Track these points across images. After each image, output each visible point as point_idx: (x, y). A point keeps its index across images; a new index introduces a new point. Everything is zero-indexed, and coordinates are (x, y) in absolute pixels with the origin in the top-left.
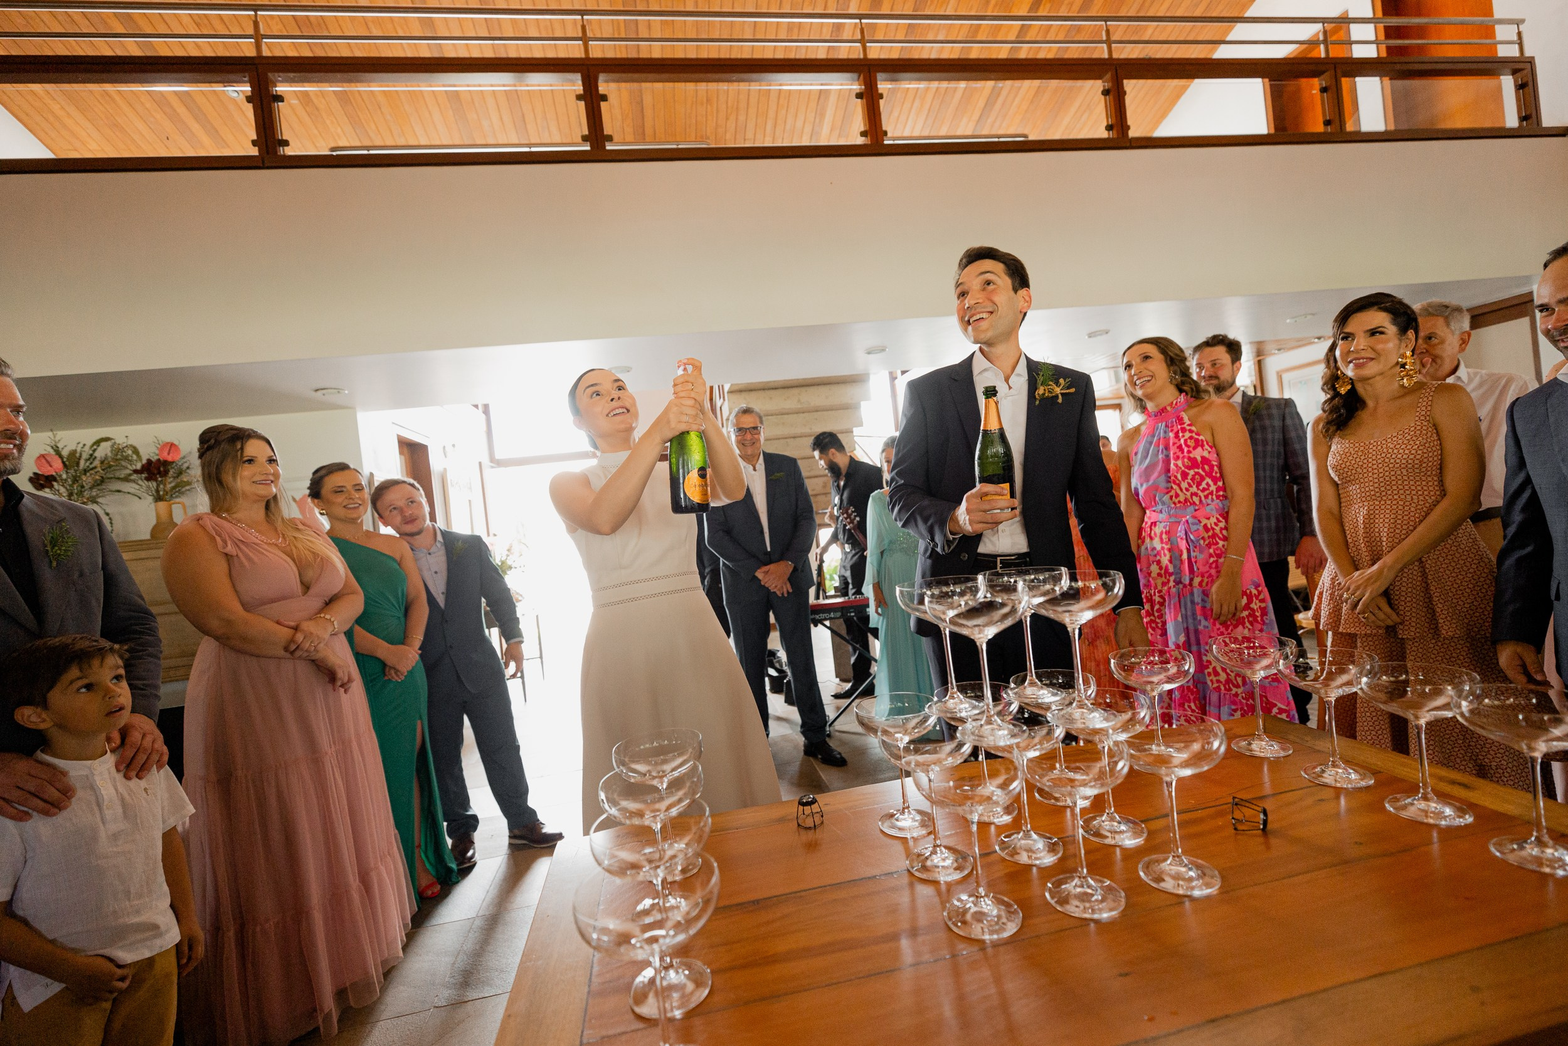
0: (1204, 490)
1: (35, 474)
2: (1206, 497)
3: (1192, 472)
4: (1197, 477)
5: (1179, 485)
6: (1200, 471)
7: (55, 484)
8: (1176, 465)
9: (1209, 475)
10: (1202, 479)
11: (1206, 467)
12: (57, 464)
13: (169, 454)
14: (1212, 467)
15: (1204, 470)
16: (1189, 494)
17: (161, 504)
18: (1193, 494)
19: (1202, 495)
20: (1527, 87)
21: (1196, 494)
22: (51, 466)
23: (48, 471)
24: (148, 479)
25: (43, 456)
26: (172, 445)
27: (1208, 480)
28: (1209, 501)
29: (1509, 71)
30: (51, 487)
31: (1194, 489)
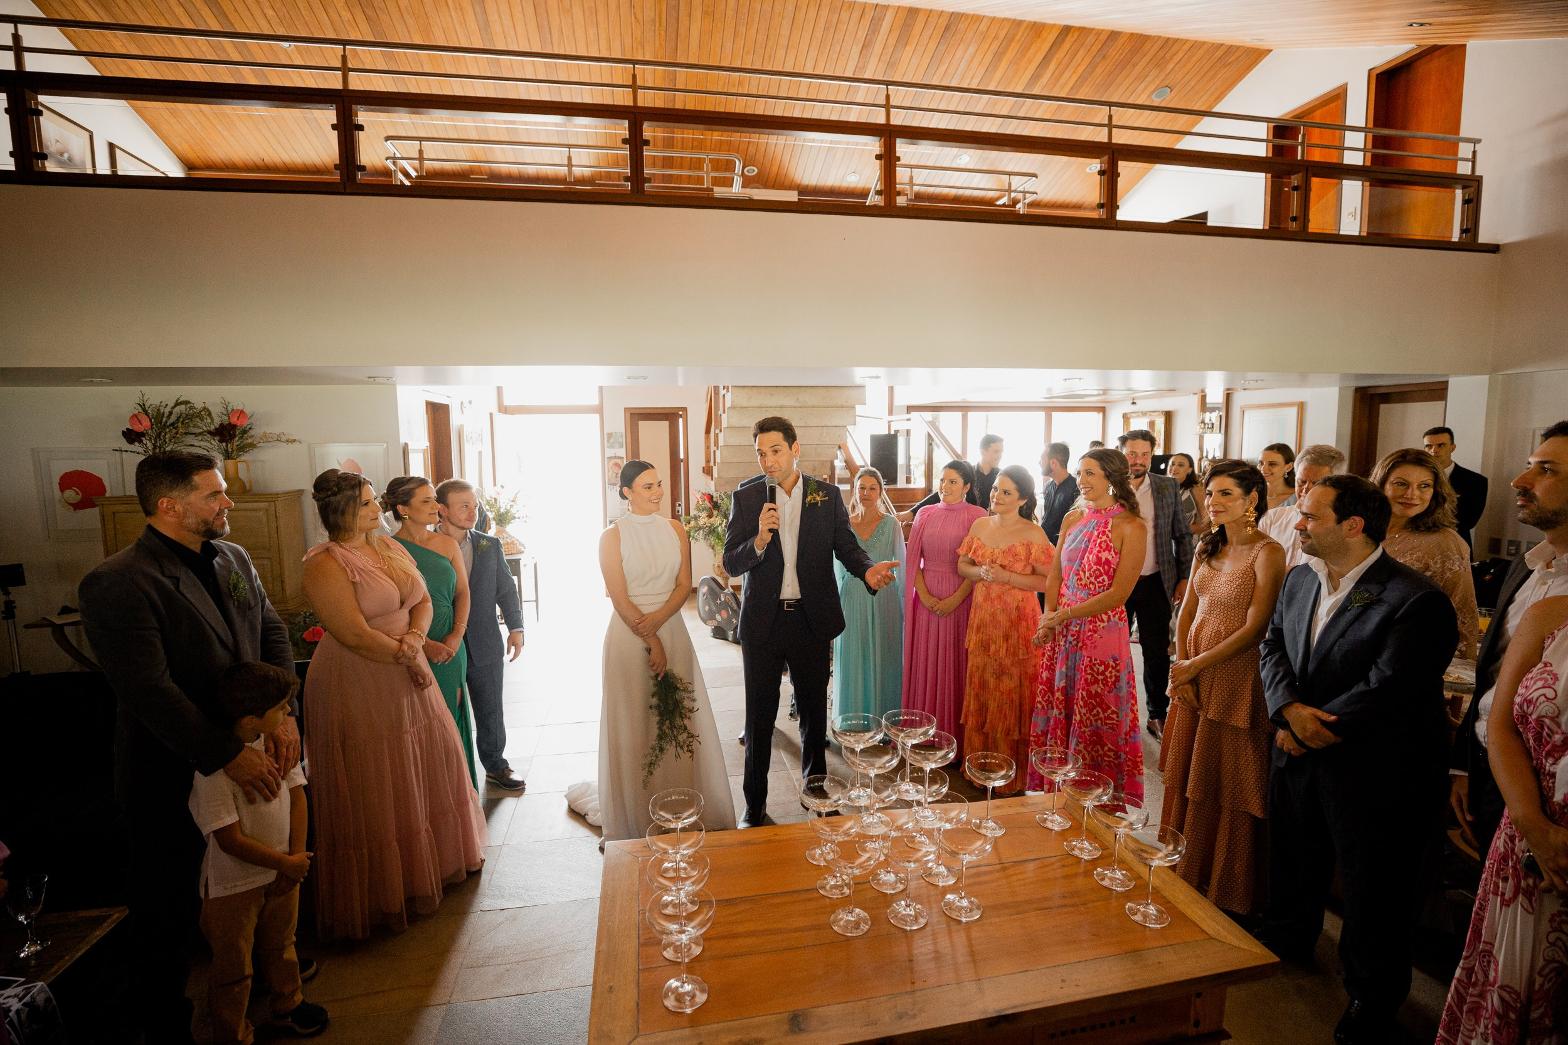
0: (1099, 582)
1: (127, 429)
2: (1100, 587)
3: (1095, 567)
4: (1097, 572)
5: (1085, 573)
6: (1101, 569)
7: (143, 438)
8: (1088, 558)
9: (1107, 573)
10: (1101, 575)
11: (1106, 567)
12: (146, 423)
13: (238, 419)
14: (1110, 567)
15: (1104, 568)
16: (1088, 581)
17: (229, 462)
18: (1091, 582)
19: (1097, 585)
20: (1473, 203)
21: (1093, 584)
22: (141, 424)
23: (139, 428)
24: (221, 441)
25: (135, 415)
26: (242, 412)
27: (1106, 578)
28: (1101, 590)
29: (1460, 186)
30: (140, 442)
31: (1093, 579)
